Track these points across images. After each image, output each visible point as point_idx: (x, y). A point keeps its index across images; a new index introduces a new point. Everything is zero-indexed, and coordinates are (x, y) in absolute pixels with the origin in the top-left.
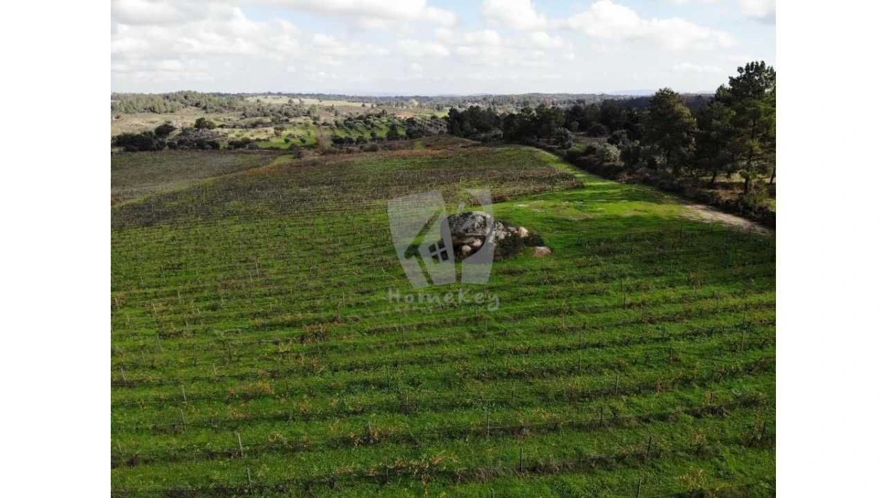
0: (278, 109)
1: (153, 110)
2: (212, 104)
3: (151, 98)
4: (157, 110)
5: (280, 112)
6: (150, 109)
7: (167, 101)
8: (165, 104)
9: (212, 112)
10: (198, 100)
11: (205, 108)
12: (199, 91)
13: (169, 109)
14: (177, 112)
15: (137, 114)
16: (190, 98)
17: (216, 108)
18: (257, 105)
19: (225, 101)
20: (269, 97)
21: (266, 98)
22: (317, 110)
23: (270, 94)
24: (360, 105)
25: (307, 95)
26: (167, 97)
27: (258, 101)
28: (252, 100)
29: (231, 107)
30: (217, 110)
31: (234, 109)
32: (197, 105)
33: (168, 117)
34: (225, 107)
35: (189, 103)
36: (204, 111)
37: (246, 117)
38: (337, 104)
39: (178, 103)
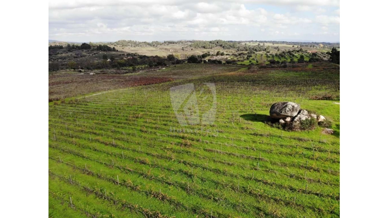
0: (252, 48)
1: (204, 47)
2: (227, 45)
3: (205, 42)
4: (206, 47)
5: (253, 49)
6: (203, 47)
7: (210, 44)
8: (209, 45)
9: (226, 49)
10: (221, 44)
11: (224, 47)
12: (223, 40)
13: (210, 47)
14: (213, 48)
15: (199, 48)
16: (219, 43)
17: (227, 47)
18: (244, 46)
19: (232, 44)
20: (251, 42)
21: (250, 43)
22: (270, 48)
23: (252, 41)
24: (291, 46)
25: (268, 42)
26: (211, 42)
27: (246, 44)
28: (243, 44)
29: (233, 47)
30: (228, 48)
31: (235, 47)
32: (221, 46)
33: (210, 50)
34: (231, 47)
35: (218, 45)
36: (223, 48)
37: (239, 51)
38: (280, 45)
39: (214, 45)
